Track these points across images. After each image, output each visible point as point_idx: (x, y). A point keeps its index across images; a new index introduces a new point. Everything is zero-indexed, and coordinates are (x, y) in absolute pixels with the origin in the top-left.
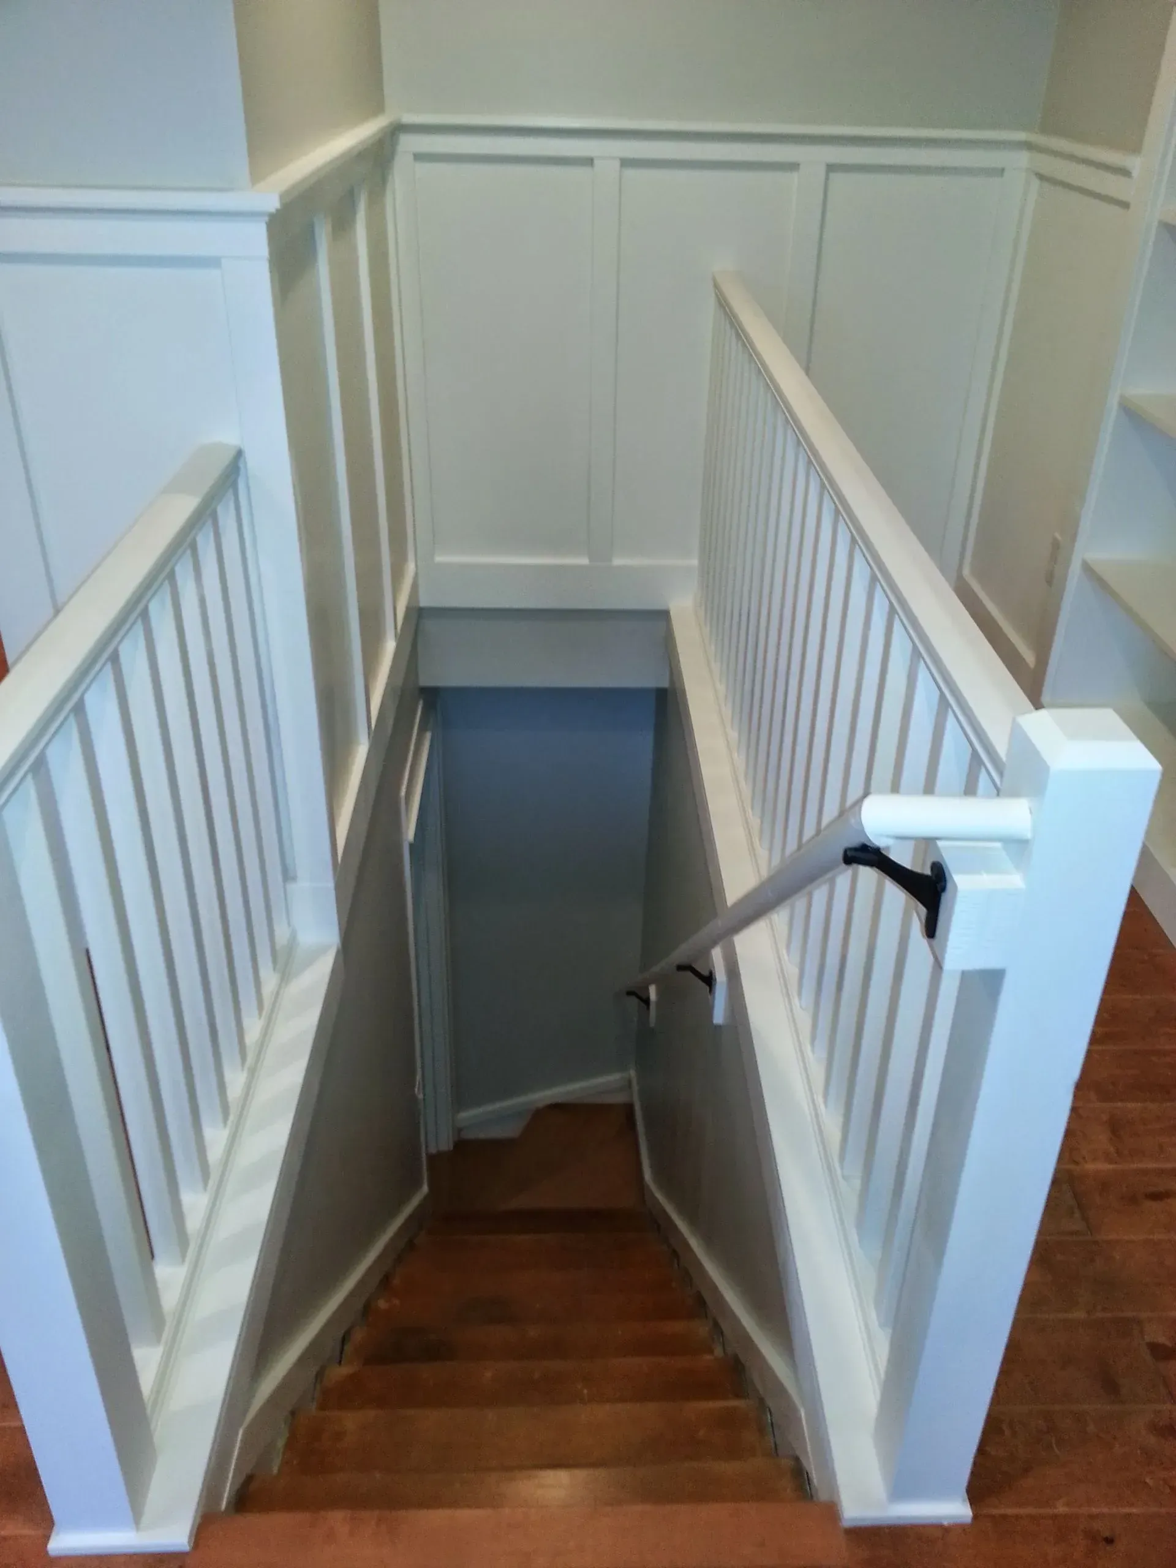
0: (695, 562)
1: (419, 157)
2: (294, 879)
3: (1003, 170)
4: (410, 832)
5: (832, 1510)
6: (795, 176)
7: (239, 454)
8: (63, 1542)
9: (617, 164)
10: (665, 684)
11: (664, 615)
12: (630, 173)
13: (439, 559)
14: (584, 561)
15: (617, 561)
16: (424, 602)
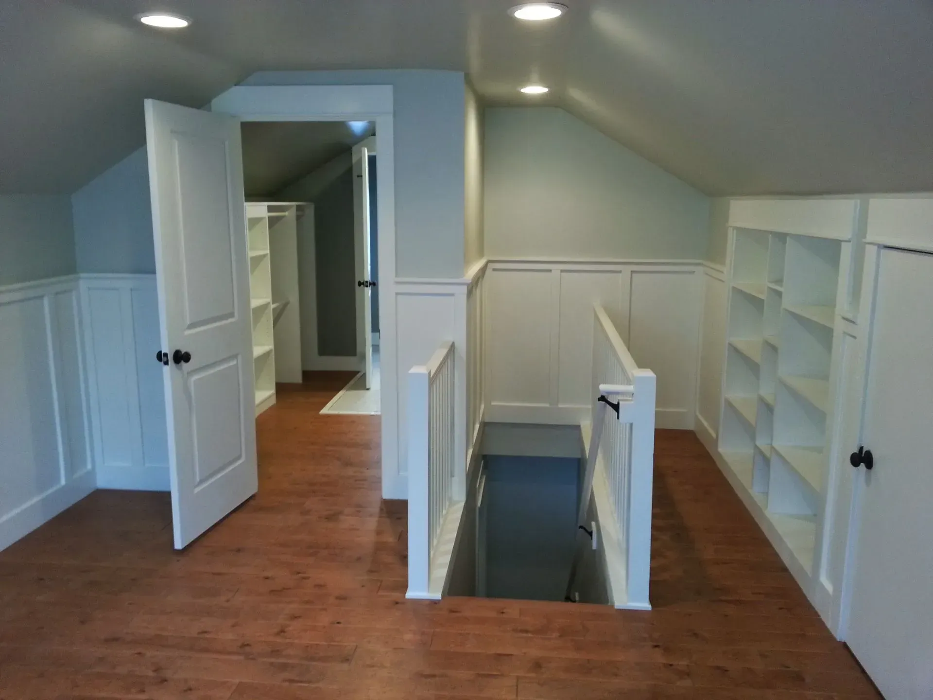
0: (590, 407)
1: (494, 270)
2: (453, 476)
3: (694, 272)
4: (479, 504)
5: (613, 606)
6: (621, 275)
7: (453, 343)
8: (410, 594)
9: (560, 271)
10: (579, 456)
11: (578, 427)
12: (563, 274)
13: (493, 403)
14: (547, 405)
15: (560, 406)
16: (487, 420)
